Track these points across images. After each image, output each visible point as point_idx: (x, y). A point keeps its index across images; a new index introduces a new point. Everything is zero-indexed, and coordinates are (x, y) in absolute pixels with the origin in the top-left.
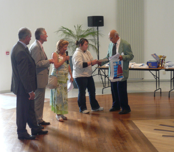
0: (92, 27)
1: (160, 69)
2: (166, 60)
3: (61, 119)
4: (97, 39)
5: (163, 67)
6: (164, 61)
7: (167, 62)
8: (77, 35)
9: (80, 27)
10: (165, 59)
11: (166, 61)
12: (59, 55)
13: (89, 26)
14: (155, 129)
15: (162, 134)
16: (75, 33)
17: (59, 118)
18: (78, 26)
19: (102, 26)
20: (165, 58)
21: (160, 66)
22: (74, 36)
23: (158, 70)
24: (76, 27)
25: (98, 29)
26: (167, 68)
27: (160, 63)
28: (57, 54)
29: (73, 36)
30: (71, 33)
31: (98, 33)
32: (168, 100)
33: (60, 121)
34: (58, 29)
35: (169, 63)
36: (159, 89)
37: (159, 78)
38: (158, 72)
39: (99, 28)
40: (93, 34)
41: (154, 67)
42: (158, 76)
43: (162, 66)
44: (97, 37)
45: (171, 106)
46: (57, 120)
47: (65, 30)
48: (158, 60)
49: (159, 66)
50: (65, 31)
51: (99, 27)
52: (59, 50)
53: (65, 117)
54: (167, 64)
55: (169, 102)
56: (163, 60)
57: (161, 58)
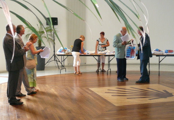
13: (47, 25)
14: (106, 92)
15: (111, 95)
25: (54, 27)
42: (99, 60)
44: (53, 33)
45: (108, 79)
55: (107, 77)
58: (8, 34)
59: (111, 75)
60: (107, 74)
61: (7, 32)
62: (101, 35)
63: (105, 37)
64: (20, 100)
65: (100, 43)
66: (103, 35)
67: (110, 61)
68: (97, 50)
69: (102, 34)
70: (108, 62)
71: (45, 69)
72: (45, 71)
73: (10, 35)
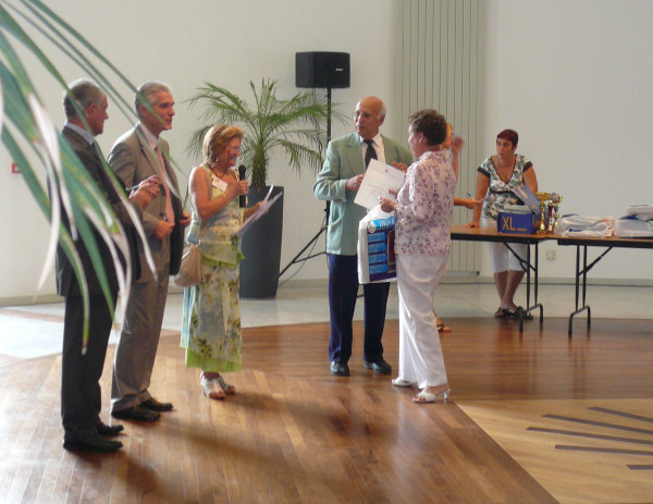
0: (309, 90)
1: (543, 239)
2: (562, 209)
3: (217, 389)
4: (326, 129)
5: (552, 232)
6: (553, 211)
7: (565, 216)
8: (259, 116)
9: (270, 89)
10: (559, 205)
11: (560, 212)
12: (213, 176)
13: (299, 84)
14: (531, 429)
15: (554, 443)
16: (252, 107)
17: (210, 386)
18: (266, 83)
19: (343, 87)
20: (557, 201)
21: (542, 227)
22: (248, 118)
23: (535, 242)
24: (258, 86)
25: (329, 96)
26: (565, 234)
27: (543, 218)
28: (208, 171)
29: (246, 116)
30: (239, 105)
31: (329, 109)
32: (566, 344)
33: (214, 397)
34: (195, 93)
35: (572, 220)
36: (536, 306)
37: (536, 270)
38: (532, 247)
39: (336, 92)
40: (314, 111)
41: (522, 232)
42: (532, 263)
43: (547, 227)
44: (326, 125)
45: (575, 361)
46: (205, 394)
47: (217, 94)
48: (534, 207)
49: (538, 228)
50: (218, 99)
51: (333, 90)
52: (213, 159)
53: (230, 387)
54: (565, 221)
55: (570, 348)
56: (550, 208)
57: (546, 203)
58: (74, 127)
59: (593, 337)
60: (570, 333)
61: (70, 121)
62: (502, 141)
63: (518, 151)
64: (121, 428)
65: (494, 183)
66: (510, 143)
67: (587, 269)
68: (483, 213)
69: (509, 139)
70: (578, 274)
71: (279, 291)
72: (279, 303)
73: (78, 135)
